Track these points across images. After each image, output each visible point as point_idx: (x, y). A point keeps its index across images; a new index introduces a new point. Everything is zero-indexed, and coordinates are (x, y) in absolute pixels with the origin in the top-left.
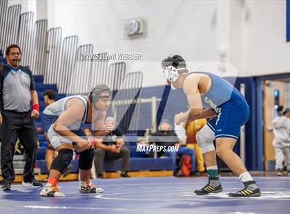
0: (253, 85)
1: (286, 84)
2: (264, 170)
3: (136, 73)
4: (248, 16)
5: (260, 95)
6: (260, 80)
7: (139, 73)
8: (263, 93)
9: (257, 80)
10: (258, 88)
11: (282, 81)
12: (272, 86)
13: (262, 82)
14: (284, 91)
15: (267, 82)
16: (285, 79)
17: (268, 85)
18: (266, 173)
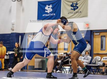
2: (27, 69)
4: (23, 10)
8: (28, 39)
15: (30, 35)
17: (30, 37)
18: (28, 70)
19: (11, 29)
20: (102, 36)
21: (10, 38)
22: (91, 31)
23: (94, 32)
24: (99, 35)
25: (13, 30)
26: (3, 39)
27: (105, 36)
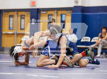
20: (49, 15)
22: (38, 9)
23: (40, 11)
24: (46, 13)
27: (52, 15)
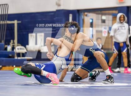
0: (77, 15)
1: (97, 15)
3: (4, 5)
5: (81, 21)
6: (81, 12)
7: (6, 4)
8: (83, 20)
9: (80, 12)
10: (80, 17)
11: (95, 13)
12: (88, 16)
13: (83, 13)
14: (96, 19)
15: (86, 13)
16: (97, 12)
17: (86, 15)
19: (55, 4)
21: (54, 19)
25: (59, 5)
26: (44, 19)
